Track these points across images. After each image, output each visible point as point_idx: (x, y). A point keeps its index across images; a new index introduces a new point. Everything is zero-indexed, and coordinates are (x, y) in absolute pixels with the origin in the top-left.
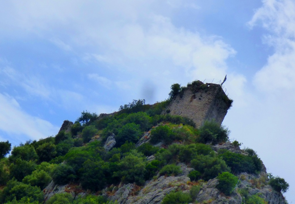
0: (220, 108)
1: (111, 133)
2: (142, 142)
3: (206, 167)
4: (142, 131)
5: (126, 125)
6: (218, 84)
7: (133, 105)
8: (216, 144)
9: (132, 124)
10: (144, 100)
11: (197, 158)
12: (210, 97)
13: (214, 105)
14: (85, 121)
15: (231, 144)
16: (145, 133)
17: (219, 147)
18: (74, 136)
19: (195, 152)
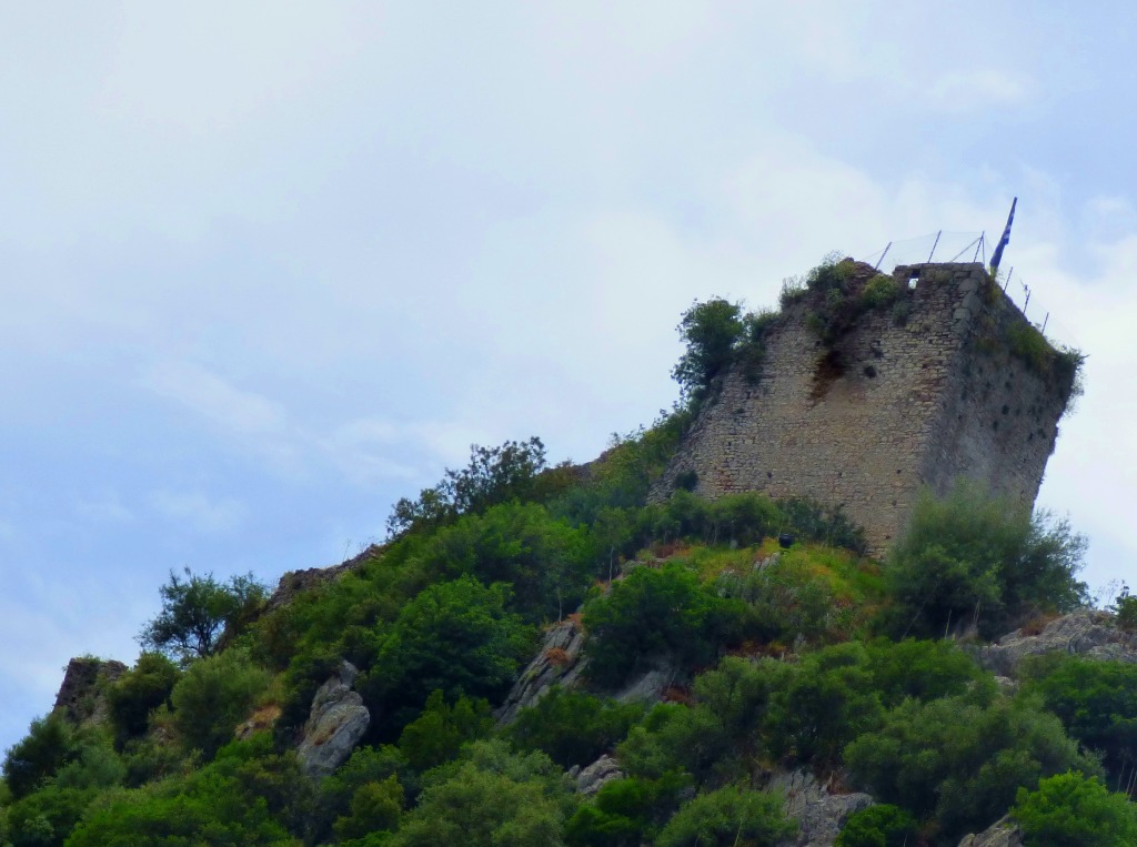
0: (1005, 410)
1: (335, 662)
2: (535, 691)
3: (942, 771)
4: (526, 623)
5: (423, 596)
6: (967, 258)
7: (471, 483)
8: (1006, 631)
9: (459, 583)
10: (535, 441)
11: (882, 725)
12: (928, 348)
13: (964, 397)
14: (193, 640)
15: (1100, 618)
16: (547, 629)
17: (1025, 646)
18: (130, 743)
19: (860, 686)
